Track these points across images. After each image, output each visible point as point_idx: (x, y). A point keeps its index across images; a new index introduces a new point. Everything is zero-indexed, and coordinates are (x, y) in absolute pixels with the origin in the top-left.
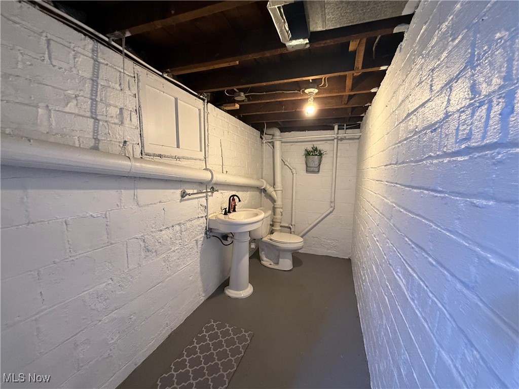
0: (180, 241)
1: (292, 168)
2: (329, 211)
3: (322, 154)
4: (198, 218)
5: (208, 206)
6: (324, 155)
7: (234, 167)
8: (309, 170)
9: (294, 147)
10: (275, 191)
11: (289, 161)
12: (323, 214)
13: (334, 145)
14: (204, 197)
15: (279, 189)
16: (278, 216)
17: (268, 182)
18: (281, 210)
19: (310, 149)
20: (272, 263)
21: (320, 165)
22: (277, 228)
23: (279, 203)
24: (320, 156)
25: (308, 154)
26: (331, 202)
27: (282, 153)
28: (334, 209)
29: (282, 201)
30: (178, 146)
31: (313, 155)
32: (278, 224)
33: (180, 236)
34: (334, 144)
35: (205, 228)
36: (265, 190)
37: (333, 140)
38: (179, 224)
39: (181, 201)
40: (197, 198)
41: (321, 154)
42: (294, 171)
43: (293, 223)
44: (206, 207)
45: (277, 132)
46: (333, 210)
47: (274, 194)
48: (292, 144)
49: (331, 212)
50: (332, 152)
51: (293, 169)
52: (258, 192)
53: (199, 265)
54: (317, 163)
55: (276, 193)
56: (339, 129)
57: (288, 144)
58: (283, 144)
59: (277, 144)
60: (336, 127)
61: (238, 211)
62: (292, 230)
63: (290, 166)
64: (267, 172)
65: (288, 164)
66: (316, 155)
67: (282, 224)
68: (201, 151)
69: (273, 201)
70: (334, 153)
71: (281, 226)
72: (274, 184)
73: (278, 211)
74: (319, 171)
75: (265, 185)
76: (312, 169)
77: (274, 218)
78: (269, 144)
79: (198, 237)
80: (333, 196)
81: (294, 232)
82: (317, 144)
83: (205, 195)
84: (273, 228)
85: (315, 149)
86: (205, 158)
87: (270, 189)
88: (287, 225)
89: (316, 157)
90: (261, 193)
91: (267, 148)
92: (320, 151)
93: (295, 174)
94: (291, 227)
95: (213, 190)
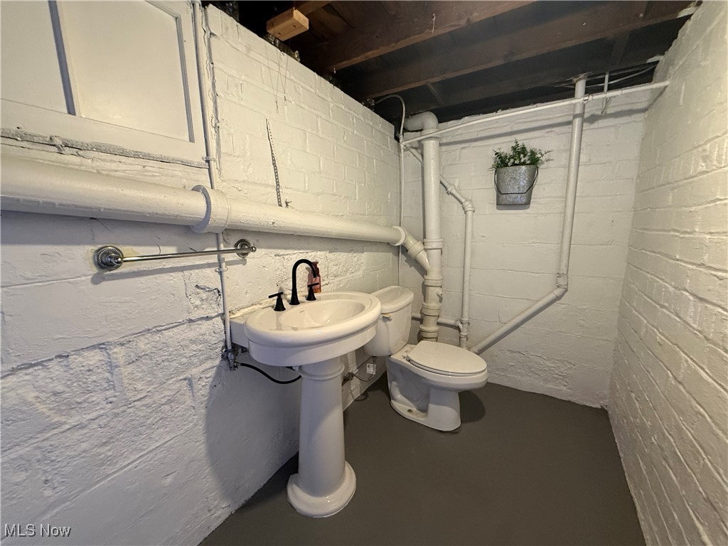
0: (111, 393)
1: (463, 200)
2: (552, 296)
3: (538, 159)
4: (191, 321)
5: (227, 290)
6: (543, 163)
7: (318, 194)
8: (503, 201)
9: (469, 152)
10: (426, 250)
11: (456, 185)
12: (538, 301)
13: (572, 137)
14: (209, 265)
15: (434, 246)
16: (433, 304)
17: (410, 232)
18: (439, 291)
19: (506, 150)
20: (414, 409)
21: (531, 187)
22: (430, 327)
23: (433, 276)
24: (532, 167)
25: (502, 163)
26: (559, 275)
27: (441, 167)
28: (566, 290)
29: (441, 272)
30: (71, 110)
31: (514, 164)
32: (434, 319)
33: (108, 381)
34: (572, 133)
35: (222, 344)
36: (403, 249)
37: (570, 123)
38: (101, 347)
39: (96, 280)
40: (182, 269)
41: (534, 161)
42: (468, 206)
43: (465, 319)
44: (220, 293)
45: (429, 120)
46: (563, 294)
47: (423, 257)
48: (464, 145)
49: (558, 298)
50: (565, 155)
51: (467, 200)
52: (391, 254)
53: (202, 438)
54: (523, 183)
55: (428, 256)
56: (588, 92)
57: (454, 147)
58: (444, 148)
59: (431, 147)
60: (580, 86)
61: (320, 300)
62: (464, 333)
63: (459, 196)
64: (410, 211)
65: (454, 192)
66: (524, 164)
67: (441, 320)
68: (192, 139)
69: (423, 271)
70: (570, 155)
71: (439, 324)
72: (425, 237)
73: (433, 292)
74: (528, 203)
75: (402, 237)
76: (510, 199)
77: (423, 307)
78: (413, 151)
79: (195, 371)
80: (565, 261)
81: (466, 336)
82: (523, 140)
83: (214, 259)
84: (423, 327)
85: (519, 151)
86: (208, 161)
87: (415, 247)
88: (452, 322)
89: (524, 168)
90: (399, 256)
91: (409, 159)
92: (533, 153)
93: (470, 213)
94: (460, 325)
95: (244, 247)
